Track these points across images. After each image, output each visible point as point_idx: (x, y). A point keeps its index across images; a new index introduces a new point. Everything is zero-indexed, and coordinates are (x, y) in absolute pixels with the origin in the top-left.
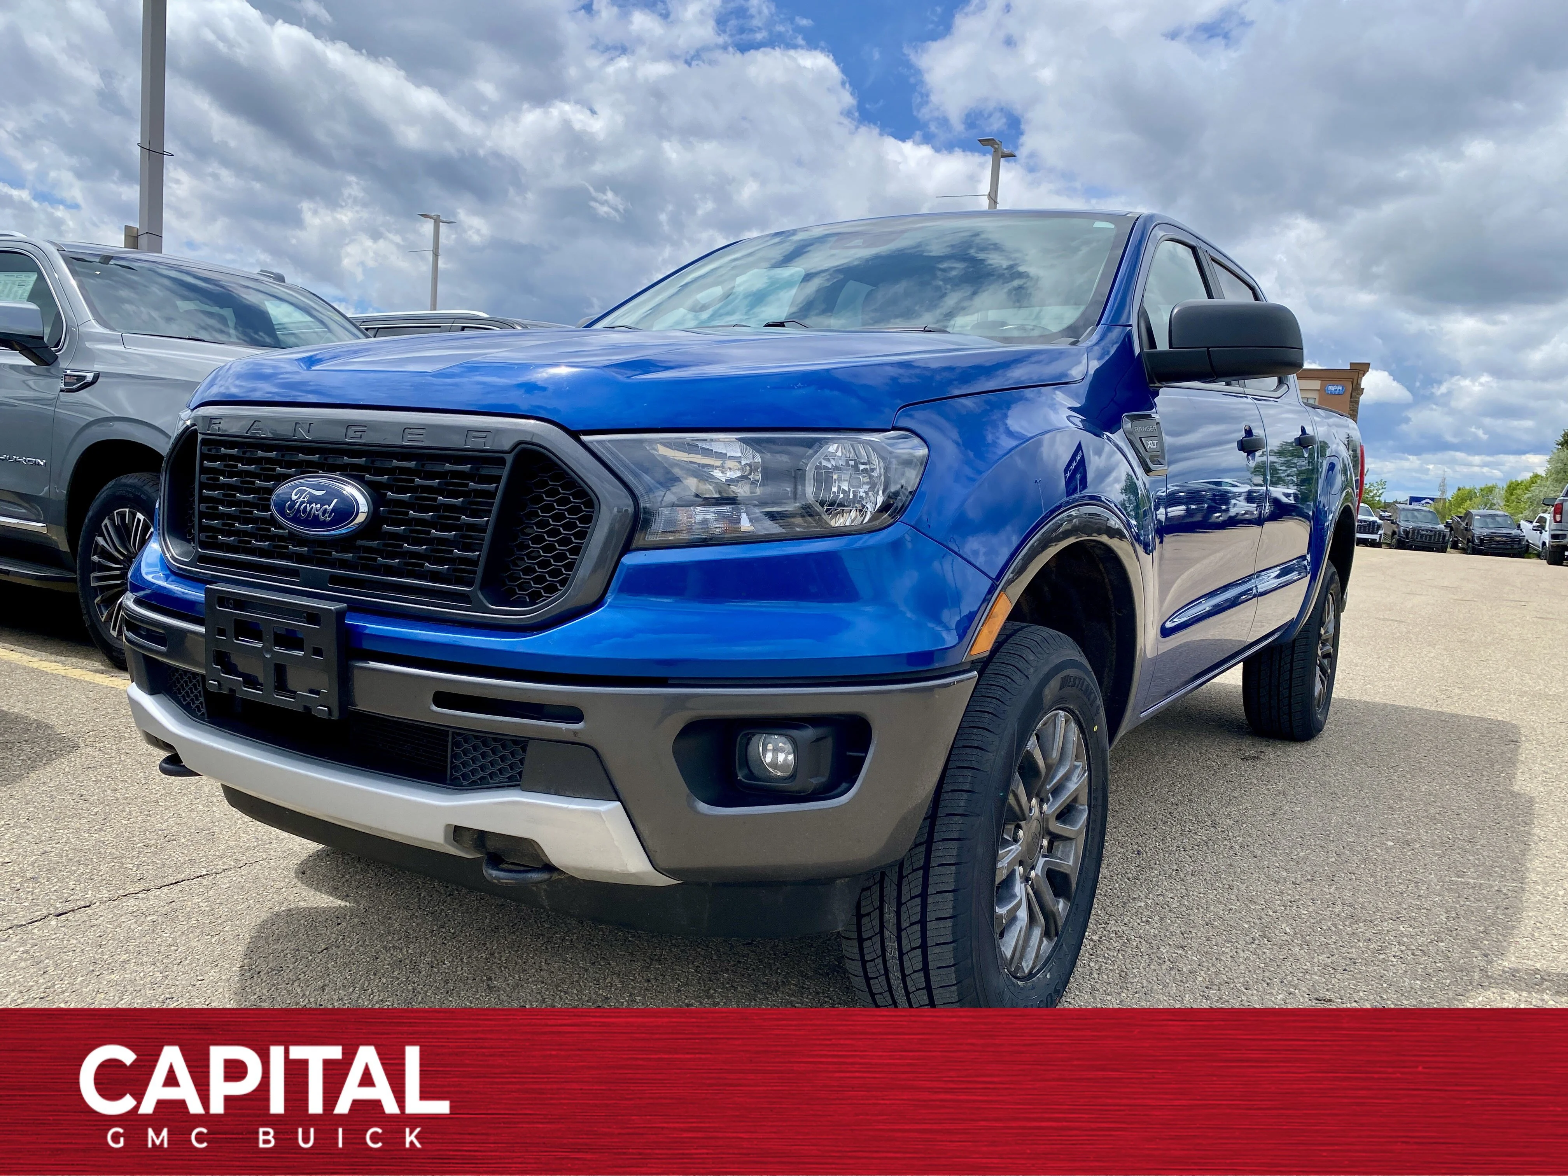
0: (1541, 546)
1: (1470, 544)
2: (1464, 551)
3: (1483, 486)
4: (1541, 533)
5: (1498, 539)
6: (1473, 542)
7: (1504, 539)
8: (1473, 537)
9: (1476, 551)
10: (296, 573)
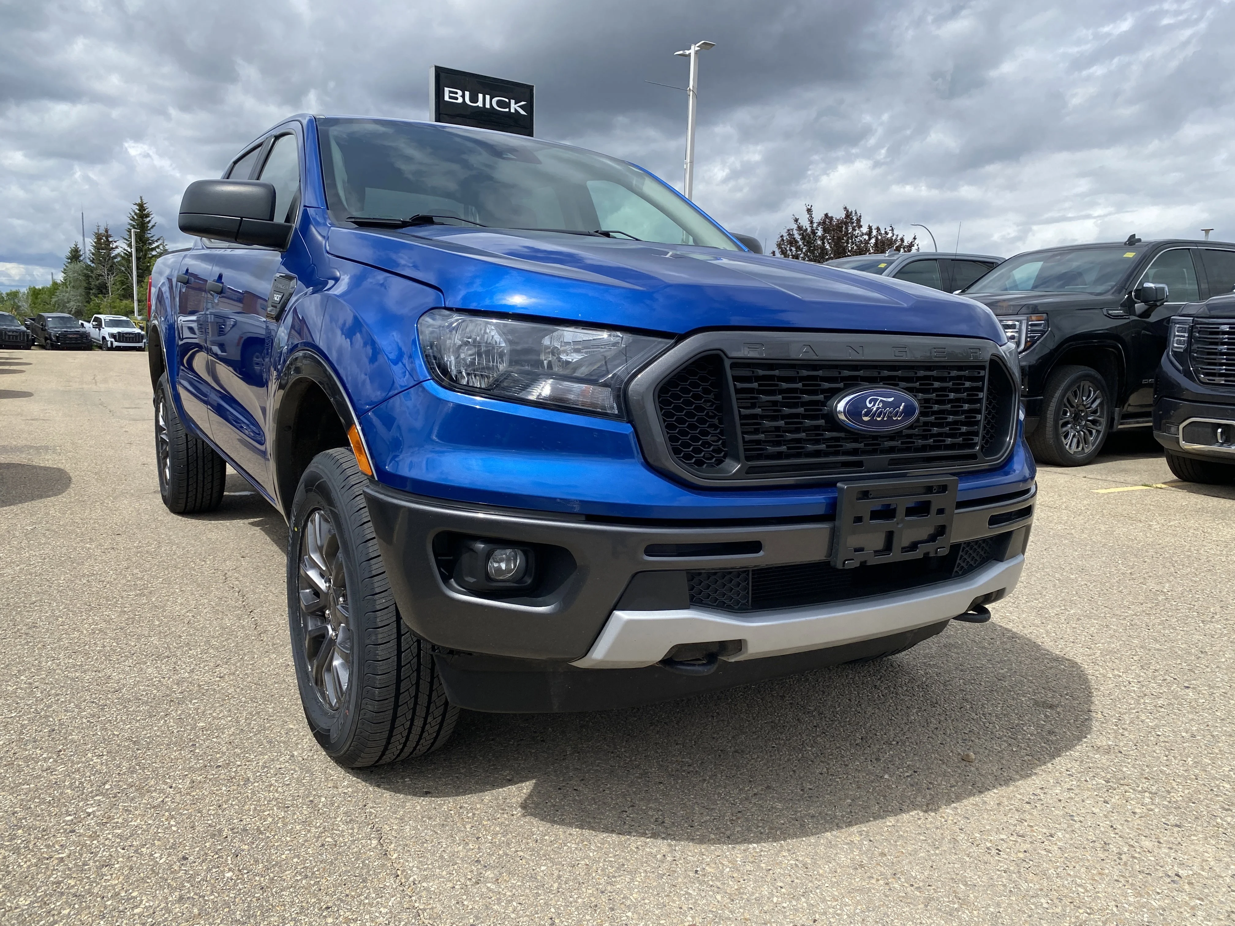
0: (101, 340)
1: (49, 341)
2: (43, 347)
3: (9, 291)
4: (100, 330)
5: (71, 336)
6: (51, 340)
7: (75, 336)
8: (50, 335)
9: (55, 347)
10: (860, 464)
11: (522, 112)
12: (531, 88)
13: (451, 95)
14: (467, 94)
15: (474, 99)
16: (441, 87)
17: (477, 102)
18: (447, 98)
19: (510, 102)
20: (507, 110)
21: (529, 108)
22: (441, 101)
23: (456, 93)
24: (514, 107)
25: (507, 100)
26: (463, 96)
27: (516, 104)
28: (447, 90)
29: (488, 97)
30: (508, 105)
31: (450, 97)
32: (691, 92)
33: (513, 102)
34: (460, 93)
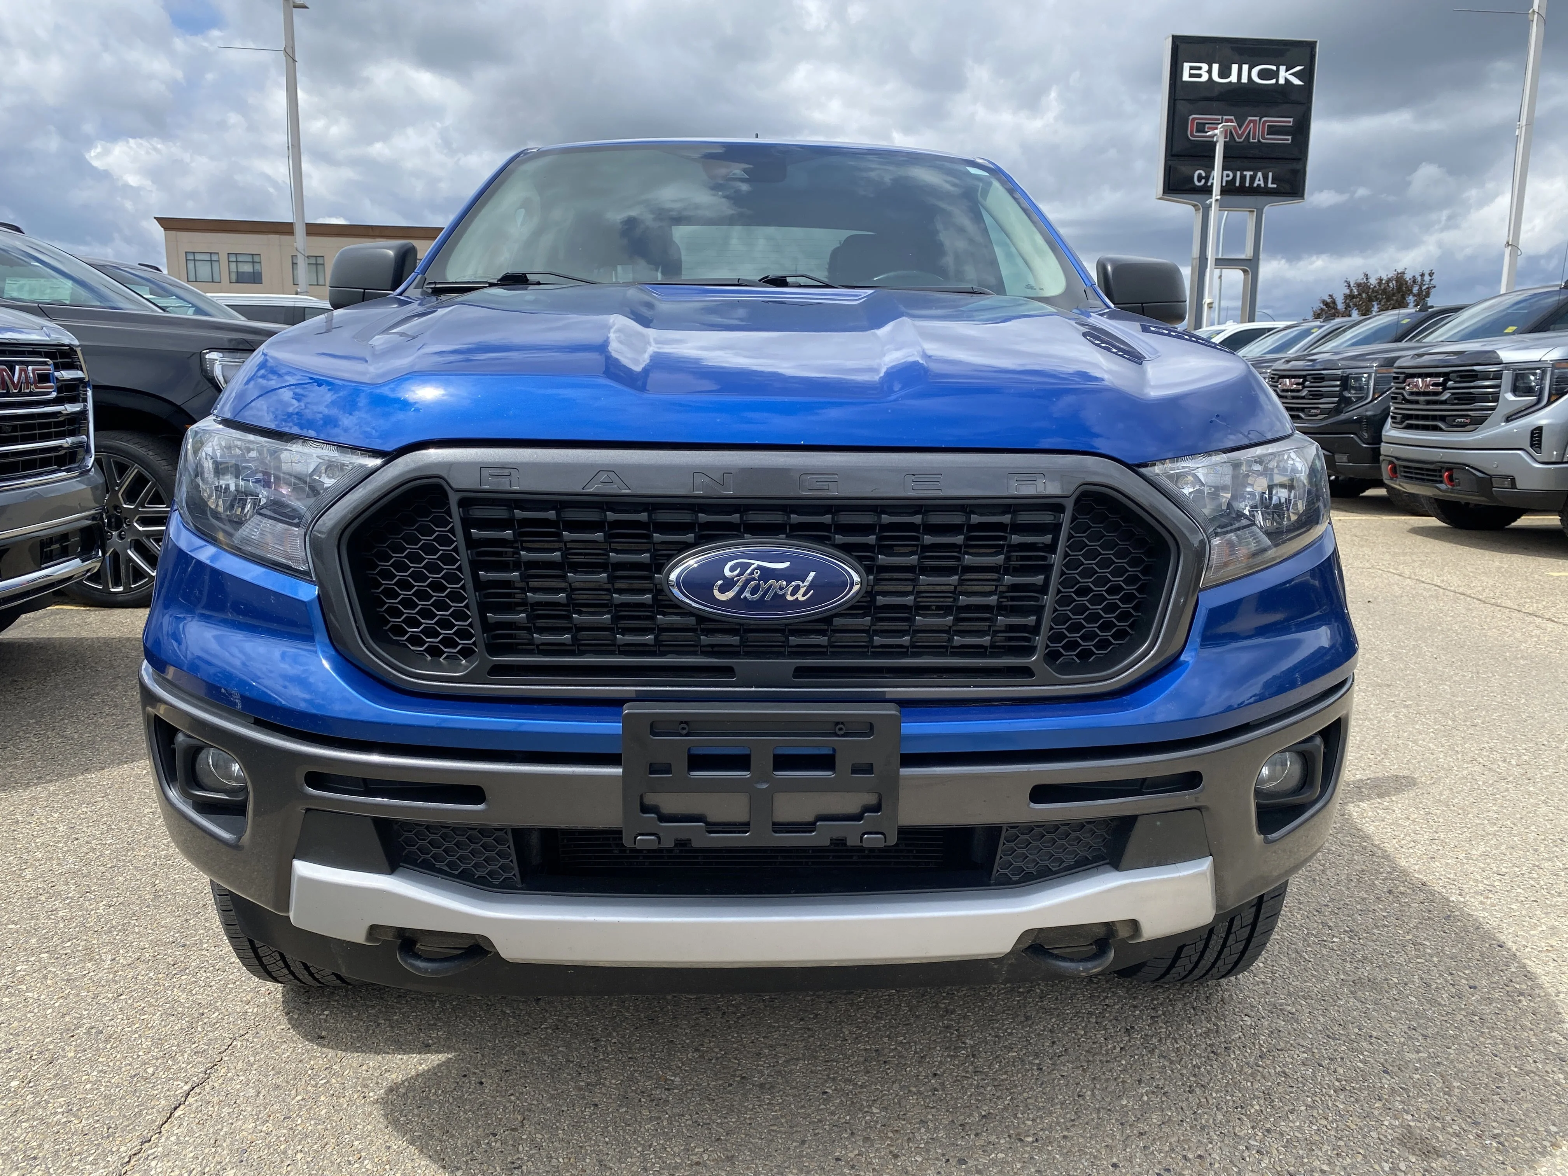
10: (729, 671)
11: (1296, 82)
12: (1312, 45)
13: (1193, 72)
14: (1216, 67)
15: (1225, 72)
16: (1179, 62)
17: (1228, 75)
18: (1186, 77)
19: (1278, 69)
20: (1274, 81)
21: (1307, 76)
22: (1179, 83)
23: (1200, 68)
24: (1284, 75)
25: (1274, 68)
26: (1210, 72)
27: (1287, 71)
28: (1187, 66)
29: (1245, 67)
30: (1275, 74)
31: (1191, 76)
32: (1536, 16)
33: (1283, 68)
34: (1205, 67)
